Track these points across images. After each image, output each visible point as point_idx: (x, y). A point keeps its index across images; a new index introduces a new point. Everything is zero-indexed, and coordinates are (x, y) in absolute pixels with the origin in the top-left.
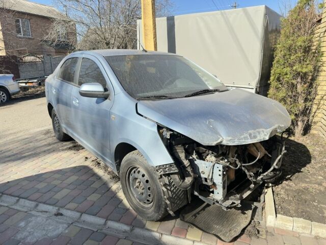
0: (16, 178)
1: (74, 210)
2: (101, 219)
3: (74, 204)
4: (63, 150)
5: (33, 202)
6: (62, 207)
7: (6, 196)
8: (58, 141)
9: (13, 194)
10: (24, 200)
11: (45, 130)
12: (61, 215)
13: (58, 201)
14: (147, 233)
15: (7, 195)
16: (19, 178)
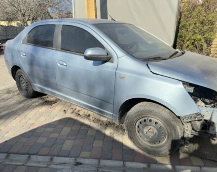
0: (12, 137)
1: (90, 158)
2: (119, 161)
3: (86, 152)
4: (37, 106)
5: (46, 157)
6: (77, 157)
7: (13, 155)
8: (25, 98)
9: (19, 152)
10: (35, 156)
11: (4, 89)
12: (81, 164)
13: (70, 152)
14: (162, 167)
15: (14, 153)
16: (14, 136)
